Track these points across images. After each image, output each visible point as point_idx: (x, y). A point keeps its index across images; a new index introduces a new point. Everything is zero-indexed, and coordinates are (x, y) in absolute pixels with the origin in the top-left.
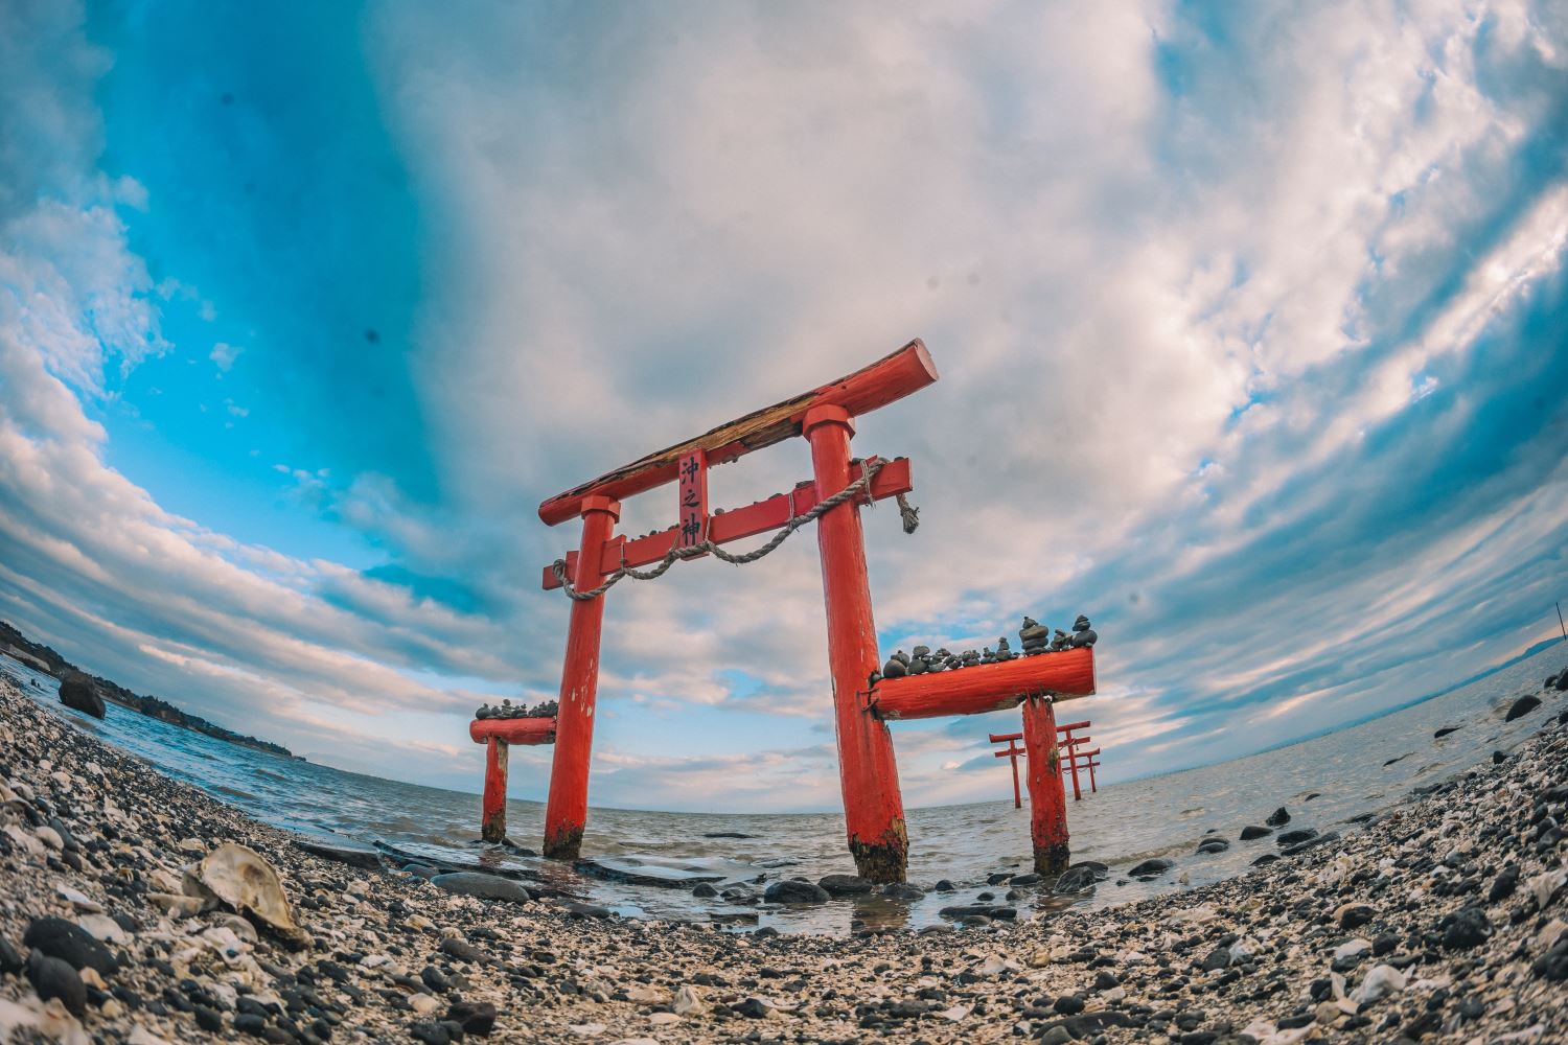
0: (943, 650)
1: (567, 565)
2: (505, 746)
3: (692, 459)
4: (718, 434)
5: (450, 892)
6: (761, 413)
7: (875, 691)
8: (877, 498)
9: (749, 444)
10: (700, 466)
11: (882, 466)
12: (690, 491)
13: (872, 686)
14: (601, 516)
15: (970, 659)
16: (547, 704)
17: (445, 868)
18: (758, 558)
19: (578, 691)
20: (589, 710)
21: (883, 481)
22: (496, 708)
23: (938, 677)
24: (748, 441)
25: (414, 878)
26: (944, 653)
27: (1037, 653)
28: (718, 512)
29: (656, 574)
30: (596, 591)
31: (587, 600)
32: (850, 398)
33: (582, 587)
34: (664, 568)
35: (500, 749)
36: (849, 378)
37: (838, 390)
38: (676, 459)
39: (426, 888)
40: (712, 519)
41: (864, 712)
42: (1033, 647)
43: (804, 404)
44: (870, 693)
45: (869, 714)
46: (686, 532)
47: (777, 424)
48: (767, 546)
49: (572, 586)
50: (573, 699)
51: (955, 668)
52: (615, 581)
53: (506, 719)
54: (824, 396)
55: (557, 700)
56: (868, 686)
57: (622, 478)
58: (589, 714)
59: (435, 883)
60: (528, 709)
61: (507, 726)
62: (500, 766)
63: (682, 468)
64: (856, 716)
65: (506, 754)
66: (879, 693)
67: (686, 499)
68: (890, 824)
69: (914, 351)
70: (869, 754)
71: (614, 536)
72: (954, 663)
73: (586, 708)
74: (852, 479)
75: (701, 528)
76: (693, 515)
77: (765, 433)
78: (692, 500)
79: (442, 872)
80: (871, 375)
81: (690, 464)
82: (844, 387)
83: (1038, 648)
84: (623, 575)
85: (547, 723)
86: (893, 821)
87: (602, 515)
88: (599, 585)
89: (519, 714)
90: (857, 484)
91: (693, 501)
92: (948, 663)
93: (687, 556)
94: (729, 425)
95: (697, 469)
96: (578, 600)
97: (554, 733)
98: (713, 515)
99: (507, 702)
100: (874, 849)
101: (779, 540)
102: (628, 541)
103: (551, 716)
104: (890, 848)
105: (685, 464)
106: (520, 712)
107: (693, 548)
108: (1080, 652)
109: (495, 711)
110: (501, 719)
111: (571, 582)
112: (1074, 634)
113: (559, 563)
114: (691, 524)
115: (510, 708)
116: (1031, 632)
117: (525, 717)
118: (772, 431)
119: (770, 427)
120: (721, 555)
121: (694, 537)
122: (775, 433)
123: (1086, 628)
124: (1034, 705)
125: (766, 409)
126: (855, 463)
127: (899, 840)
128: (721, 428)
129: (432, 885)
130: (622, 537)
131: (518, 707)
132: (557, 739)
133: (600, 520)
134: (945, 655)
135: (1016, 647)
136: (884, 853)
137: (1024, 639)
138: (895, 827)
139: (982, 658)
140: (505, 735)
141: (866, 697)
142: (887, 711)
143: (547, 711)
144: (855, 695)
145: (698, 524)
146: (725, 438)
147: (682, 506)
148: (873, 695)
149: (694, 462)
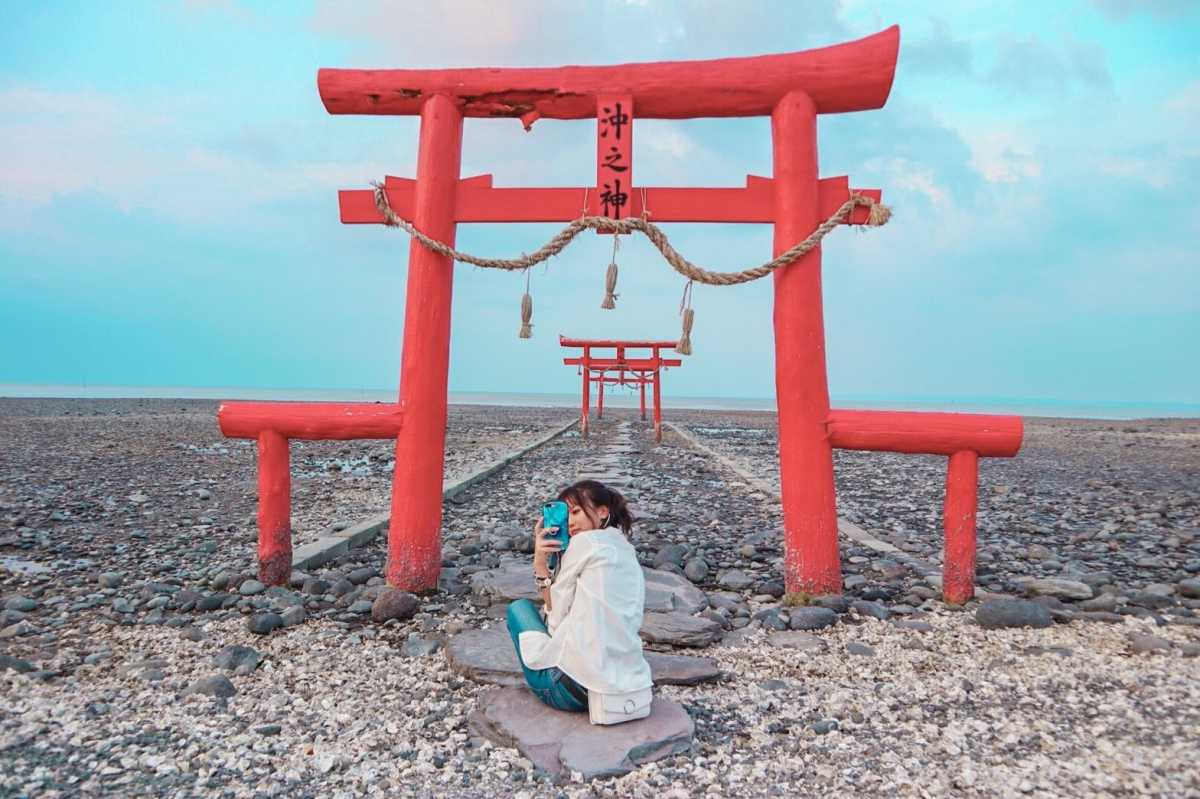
3: (618, 106)
7: (832, 422)
12: (614, 150)
41: (823, 441)
45: (826, 442)
46: (606, 201)
63: (602, 114)
66: (836, 424)
67: (606, 157)
76: (617, 182)
78: (615, 161)
81: (614, 112)
95: (625, 123)
98: (643, 187)
105: (606, 110)
114: (614, 192)
121: (618, 208)
141: (823, 426)
145: (625, 196)
147: (600, 165)
149: (622, 112)
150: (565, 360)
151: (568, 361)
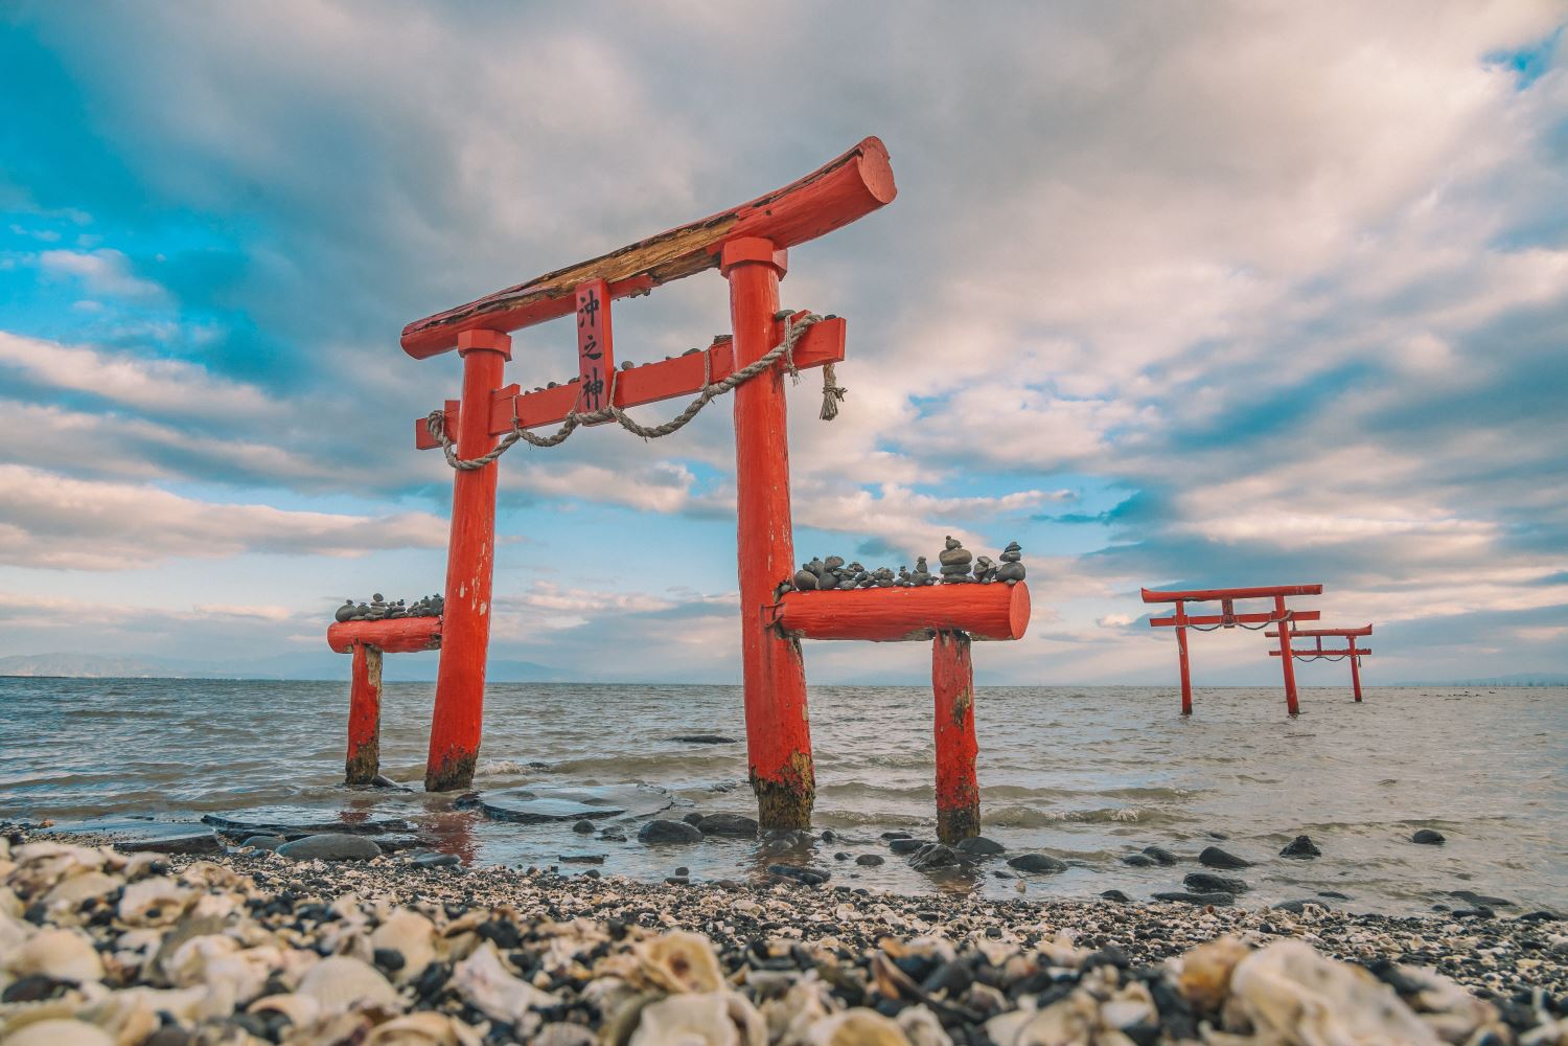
0: (856, 564)
1: (446, 419)
2: (378, 654)
3: (591, 293)
4: (623, 259)
5: (296, 860)
6: (672, 236)
7: (781, 605)
8: (799, 367)
9: (661, 276)
10: (600, 306)
11: (809, 327)
12: (590, 338)
13: (779, 599)
14: (486, 357)
15: (884, 578)
16: (431, 598)
17: (292, 834)
18: (669, 432)
19: (468, 585)
20: (483, 608)
21: (811, 347)
22: (363, 605)
23: (847, 596)
24: (658, 273)
25: (258, 852)
26: (857, 567)
27: (956, 582)
28: (626, 366)
29: (555, 441)
30: (484, 459)
31: (473, 470)
32: (774, 229)
33: (469, 451)
34: (564, 434)
35: (370, 659)
36: (776, 195)
37: (760, 216)
38: (572, 288)
39: (272, 860)
40: (619, 374)
41: (768, 629)
42: (951, 574)
43: (723, 229)
44: (776, 607)
45: (773, 631)
46: (587, 392)
47: (691, 255)
48: (678, 419)
49: (454, 448)
50: (462, 595)
51: (867, 587)
52: (507, 447)
53: (377, 619)
54: (746, 221)
55: (443, 595)
56: (775, 598)
57: (508, 308)
58: (482, 611)
59: (281, 853)
60: (407, 607)
61: (381, 629)
62: (371, 682)
63: (580, 305)
64: (759, 632)
65: (379, 663)
66: (784, 608)
67: (586, 348)
68: (789, 758)
69: (855, 165)
70: (770, 677)
71: (505, 385)
72: (867, 582)
73: (478, 605)
74: (775, 343)
75: (604, 388)
76: (595, 370)
77: (678, 265)
78: (594, 347)
79: (289, 839)
80: (802, 198)
81: (588, 301)
82: (769, 213)
83: (956, 576)
84: (517, 437)
85: (430, 624)
86: (794, 755)
87: (488, 356)
88: (488, 451)
89: (394, 613)
90: (776, 352)
91: (593, 352)
92: (859, 581)
93: (588, 422)
94: (635, 247)
95: (597, 308)
96: (461, 470)
97: (439, 637)
98: (620, 370)
99: (378, 597)
100: (770, 786)
101: (692, 412)
102: (522, 393)
103: (437, 616)
104: (787, 786)
105: (583, 300)
106: (396, 610)
107: (595, 414)
108: (1002, 587)
109: (363, 610)
110: (371, 620)
111: (452, 441)
112: (1000, 564)
113: (435, 415)
114: (593, 382)
115: (383, 605)
116: (954, 555)
117: (406, 616)
118: (685, 263)
119: (683, 258)
120: (628, 425)
121: (597, 397)
122: (690, 264)
123: (1014, 560)
124: (943, 643)
125: (678, 231)
126: (778, 319)
127: (800, 777)
128: (625, 251)
129: (278, 855)
130: (515, 388)
131: (393, 604)
132: (443, 646)
133: (485, 363)
134: (857, 570)
135: (935, 571)
136: (781, 791)
137: (945, 564)
138: (794, 761)
139: (897, 578)
140: (377, 642)
141: (771, 611)
142: (793, 628)
143: (429, 609)
144: (759, 609)
145: (601, 383)
146: (630, 266)
147: (582, 356)
148: (779, 609)
149: (594, 299)
150: (1152, 620)
151: (1155, 622)
